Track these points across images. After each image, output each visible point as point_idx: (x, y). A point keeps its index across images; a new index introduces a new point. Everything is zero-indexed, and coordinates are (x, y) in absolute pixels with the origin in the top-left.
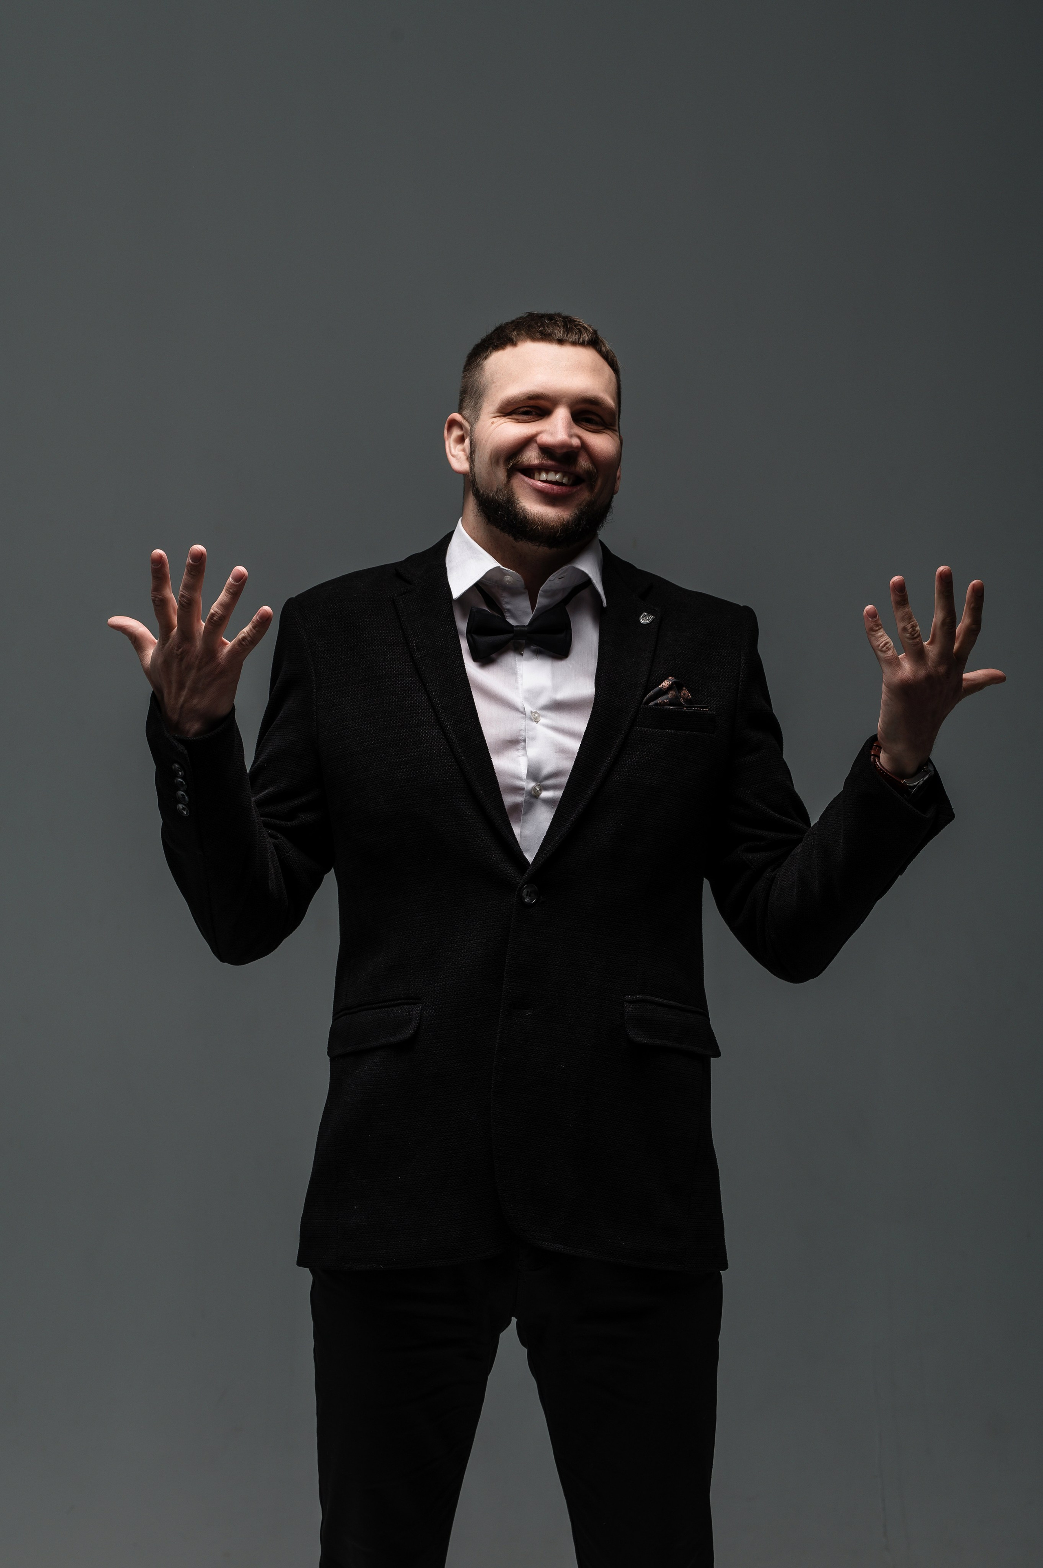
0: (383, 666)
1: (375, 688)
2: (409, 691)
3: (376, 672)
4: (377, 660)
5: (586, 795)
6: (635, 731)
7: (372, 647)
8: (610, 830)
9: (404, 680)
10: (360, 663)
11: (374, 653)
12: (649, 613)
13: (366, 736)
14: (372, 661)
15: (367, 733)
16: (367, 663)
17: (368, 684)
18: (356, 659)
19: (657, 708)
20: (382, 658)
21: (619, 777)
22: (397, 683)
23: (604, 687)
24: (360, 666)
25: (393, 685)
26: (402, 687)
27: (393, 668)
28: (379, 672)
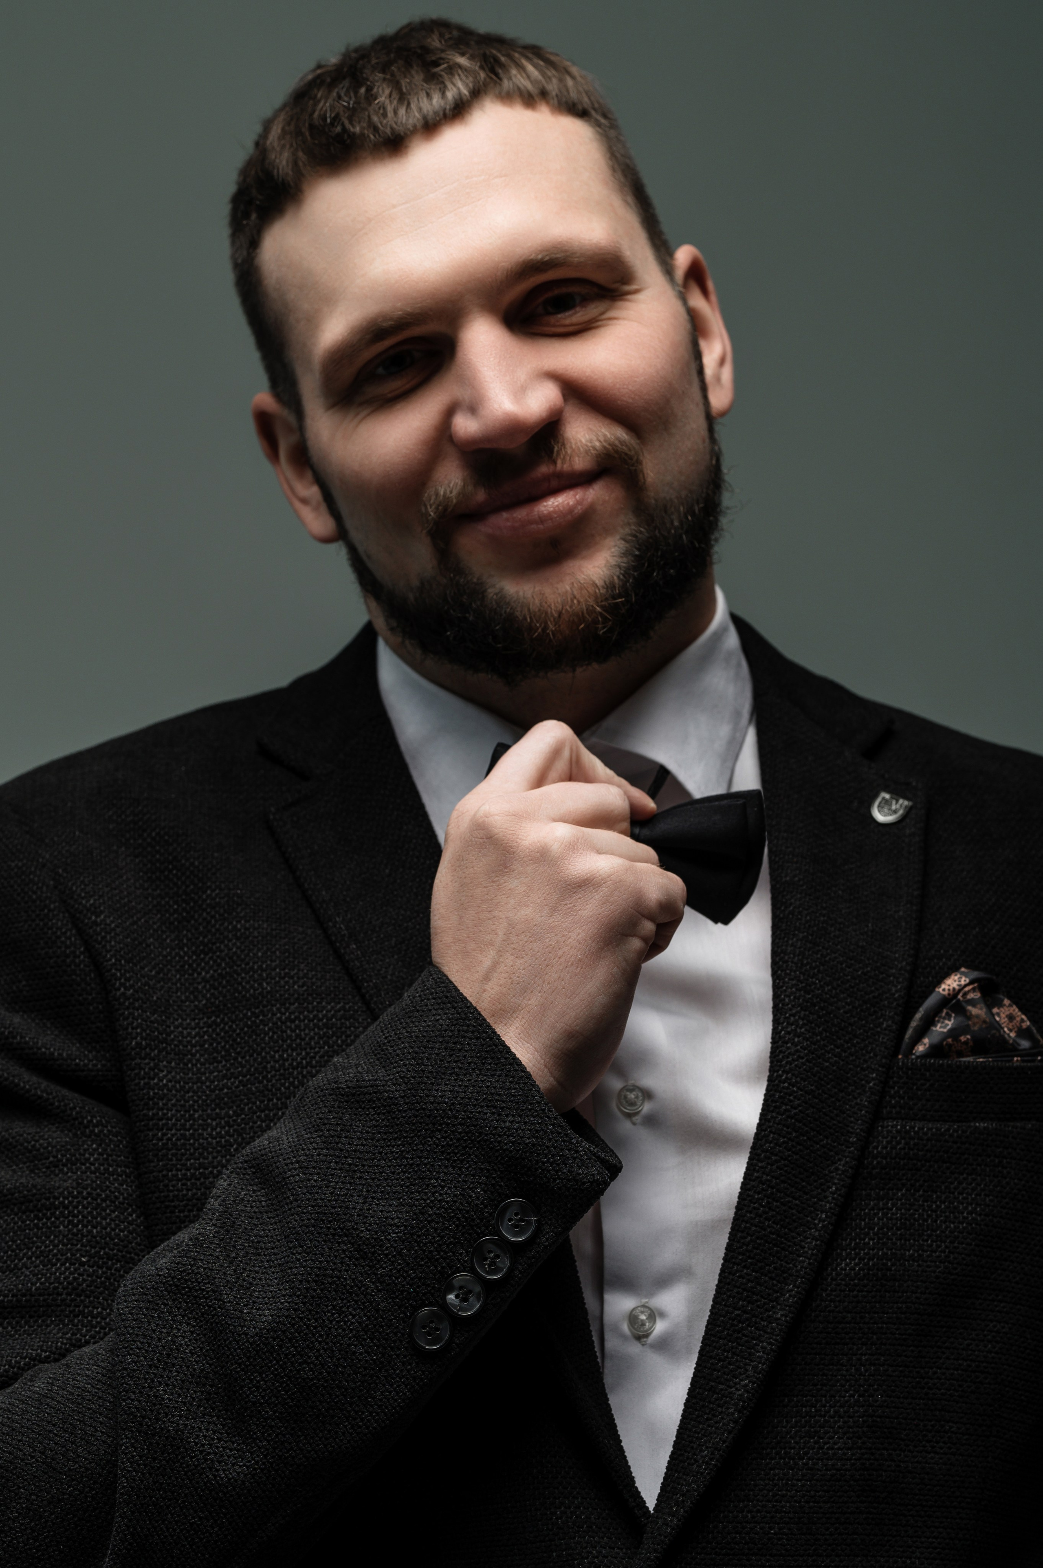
0: (263, 970)
1: (242, 1029)
2: (338, 1038)
3: (244, 987)
4: (248, 955)
5: (771, 1323)
6: (889, 1132)
7: (231, 923)
8: (849, 1417)
9: (324, 1008)
10: (199, 965)
11: (238, 939)
12: (897, 794)
13: (214, 1158)
14: (230, 958)
15: (218, 1152)
16: (219, 965)
17: (223, 1020)
18: (185, 953)
19: (942, 1065)
20: (259, 950)
21: (856, 1265)
22: (305, 1017)
23: (794, 1015)
24: (199, 974)
25: (293, 1021)
26: (319, 1029)
27: (292, 977)
28: (252, 987)
